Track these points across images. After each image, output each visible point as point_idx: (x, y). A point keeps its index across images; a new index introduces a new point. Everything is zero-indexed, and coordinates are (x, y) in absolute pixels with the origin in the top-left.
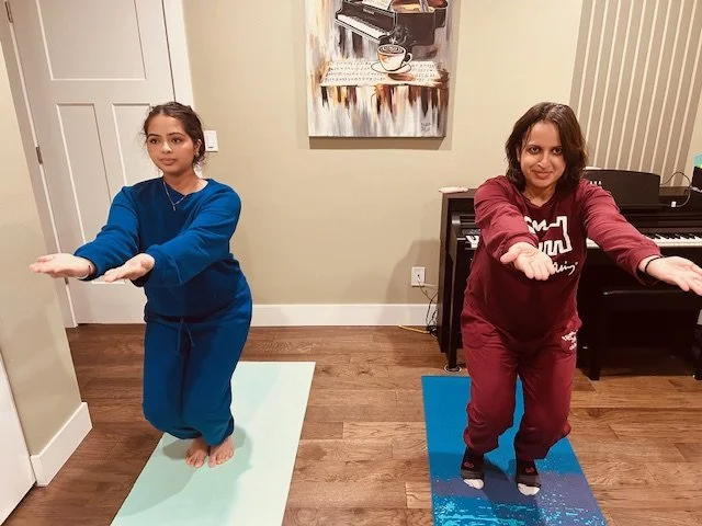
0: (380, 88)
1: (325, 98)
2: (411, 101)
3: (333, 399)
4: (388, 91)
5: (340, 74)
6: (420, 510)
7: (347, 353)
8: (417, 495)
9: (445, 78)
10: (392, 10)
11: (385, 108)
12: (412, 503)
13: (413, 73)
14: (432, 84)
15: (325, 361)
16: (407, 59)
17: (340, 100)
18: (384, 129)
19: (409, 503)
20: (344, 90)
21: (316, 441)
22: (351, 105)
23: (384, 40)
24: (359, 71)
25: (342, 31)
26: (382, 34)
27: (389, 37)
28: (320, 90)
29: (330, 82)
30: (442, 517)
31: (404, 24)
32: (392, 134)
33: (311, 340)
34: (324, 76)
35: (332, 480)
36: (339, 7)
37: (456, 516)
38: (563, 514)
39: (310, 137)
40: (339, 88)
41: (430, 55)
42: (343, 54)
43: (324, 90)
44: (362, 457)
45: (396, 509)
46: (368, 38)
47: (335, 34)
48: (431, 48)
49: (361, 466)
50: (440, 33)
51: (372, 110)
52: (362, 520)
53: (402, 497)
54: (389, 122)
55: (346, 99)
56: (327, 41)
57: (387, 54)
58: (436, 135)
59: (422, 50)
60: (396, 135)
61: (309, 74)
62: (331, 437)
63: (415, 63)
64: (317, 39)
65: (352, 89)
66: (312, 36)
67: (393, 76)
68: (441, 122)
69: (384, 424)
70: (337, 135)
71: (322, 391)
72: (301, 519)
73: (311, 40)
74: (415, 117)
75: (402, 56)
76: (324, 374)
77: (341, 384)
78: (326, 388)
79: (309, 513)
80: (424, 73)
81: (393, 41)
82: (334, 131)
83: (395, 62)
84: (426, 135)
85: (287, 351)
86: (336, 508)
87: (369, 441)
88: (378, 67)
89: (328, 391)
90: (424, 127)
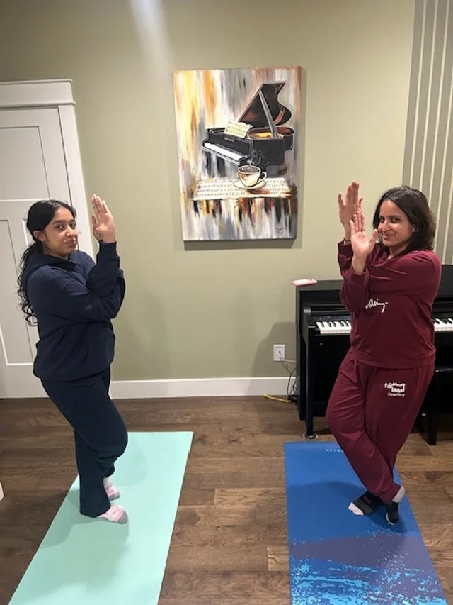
0: (241, 201)
1: (196, 210)
2: (267, 210)
3: (207, 466)
4: (248, 202)
5: (208, 190)
6: (279, 572)
7: (220, 423)
8: (277, 558)
9: (294, 191)
10: (249, 138)
11: (246, 217)
12: (272, 566)
13: (267, 187)
14: (283, 196)
15: (200, 430)
16: (262, 176)
17: (208, 212)
18: (245, 233)
19: (270, 566)
20: (211, 203)
21: (191, 507)
22: (217, 215)
23: (243, 162)
24: (223, 188)
25: (208, 155)
26: (241, 157)
27: (247, 159)
28: (192, 204)
29: (200, 196)
30: (297, 578)
31: (258, 149)
32: (252, 237)
33: (189, 410)
34: (195, 193)
35: (204, 545)
36: (205, 137)
37: (310, 578)
38: (403, 575)
39: (185, 242)
40: (207, 201)
41: (280, 173)
42: (209, 174)
43: (195, 203)
44: (231, 522)
45: (258, 572)
46: (230, 160)
47: (202, 158)
48: (282, 167)
49: (229, 530)
50: (289, 155)
51: (235, 219)
52: (229, 583)
53: (263, 560)
54: (249, 228)
55: (213, 210)
56: (197, 164)
57: (247, 173)
58: (288, 237)
59: (274, 169)
60: (255, 238)
61: (182, 191)
62: (204, 503)
63: (269, 179)
64: (188, 162)
65: (218, 202)
66: (183, 160)
67: (251, 191)
68: (293, 226)
69: (250, 490)
70: (207, 239)
71: (197, 459)
72: (176, 582)
73: (183, 164)
74: (271, 224)
75: (258, 175)
76: (200, 443)
77: (214, 452)
78: (201, 456)
79: (183, 576)
80: (277, 187)
81: (250, 162)
82: (204, 235)
83: (252, 179)
84: (280, 237)
85: (168, 421)
86: (207, 572)
87: (236, 506)
88: (239, 184)
89: (202, 459)
90: (278, 231)
